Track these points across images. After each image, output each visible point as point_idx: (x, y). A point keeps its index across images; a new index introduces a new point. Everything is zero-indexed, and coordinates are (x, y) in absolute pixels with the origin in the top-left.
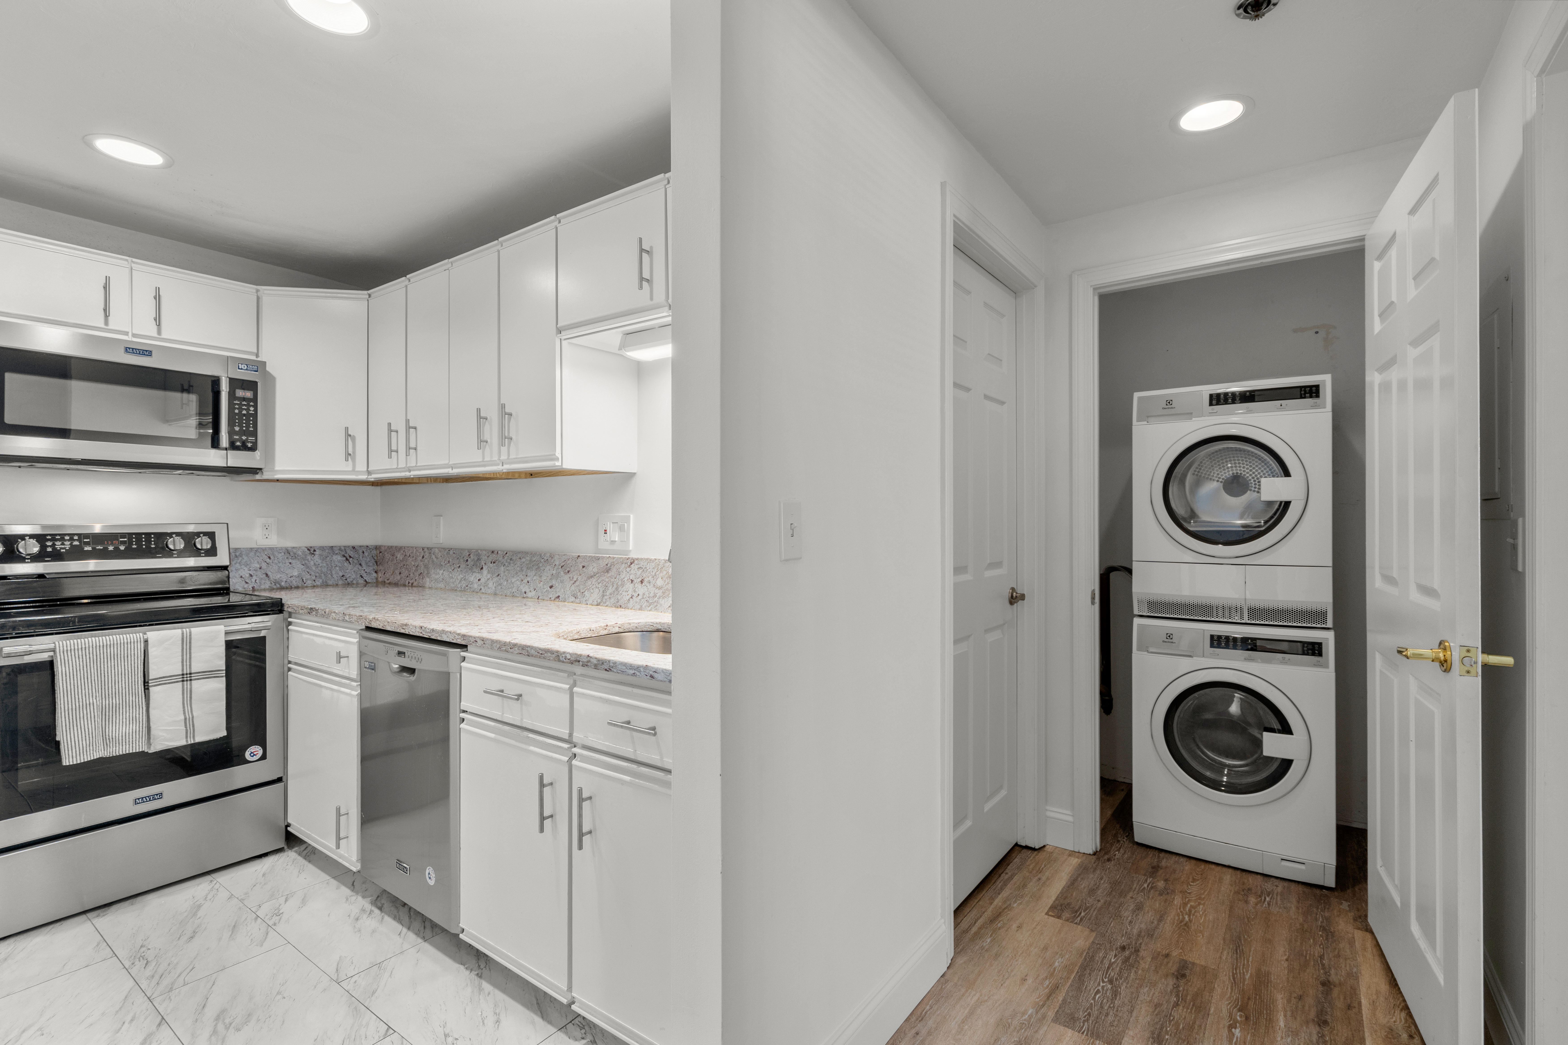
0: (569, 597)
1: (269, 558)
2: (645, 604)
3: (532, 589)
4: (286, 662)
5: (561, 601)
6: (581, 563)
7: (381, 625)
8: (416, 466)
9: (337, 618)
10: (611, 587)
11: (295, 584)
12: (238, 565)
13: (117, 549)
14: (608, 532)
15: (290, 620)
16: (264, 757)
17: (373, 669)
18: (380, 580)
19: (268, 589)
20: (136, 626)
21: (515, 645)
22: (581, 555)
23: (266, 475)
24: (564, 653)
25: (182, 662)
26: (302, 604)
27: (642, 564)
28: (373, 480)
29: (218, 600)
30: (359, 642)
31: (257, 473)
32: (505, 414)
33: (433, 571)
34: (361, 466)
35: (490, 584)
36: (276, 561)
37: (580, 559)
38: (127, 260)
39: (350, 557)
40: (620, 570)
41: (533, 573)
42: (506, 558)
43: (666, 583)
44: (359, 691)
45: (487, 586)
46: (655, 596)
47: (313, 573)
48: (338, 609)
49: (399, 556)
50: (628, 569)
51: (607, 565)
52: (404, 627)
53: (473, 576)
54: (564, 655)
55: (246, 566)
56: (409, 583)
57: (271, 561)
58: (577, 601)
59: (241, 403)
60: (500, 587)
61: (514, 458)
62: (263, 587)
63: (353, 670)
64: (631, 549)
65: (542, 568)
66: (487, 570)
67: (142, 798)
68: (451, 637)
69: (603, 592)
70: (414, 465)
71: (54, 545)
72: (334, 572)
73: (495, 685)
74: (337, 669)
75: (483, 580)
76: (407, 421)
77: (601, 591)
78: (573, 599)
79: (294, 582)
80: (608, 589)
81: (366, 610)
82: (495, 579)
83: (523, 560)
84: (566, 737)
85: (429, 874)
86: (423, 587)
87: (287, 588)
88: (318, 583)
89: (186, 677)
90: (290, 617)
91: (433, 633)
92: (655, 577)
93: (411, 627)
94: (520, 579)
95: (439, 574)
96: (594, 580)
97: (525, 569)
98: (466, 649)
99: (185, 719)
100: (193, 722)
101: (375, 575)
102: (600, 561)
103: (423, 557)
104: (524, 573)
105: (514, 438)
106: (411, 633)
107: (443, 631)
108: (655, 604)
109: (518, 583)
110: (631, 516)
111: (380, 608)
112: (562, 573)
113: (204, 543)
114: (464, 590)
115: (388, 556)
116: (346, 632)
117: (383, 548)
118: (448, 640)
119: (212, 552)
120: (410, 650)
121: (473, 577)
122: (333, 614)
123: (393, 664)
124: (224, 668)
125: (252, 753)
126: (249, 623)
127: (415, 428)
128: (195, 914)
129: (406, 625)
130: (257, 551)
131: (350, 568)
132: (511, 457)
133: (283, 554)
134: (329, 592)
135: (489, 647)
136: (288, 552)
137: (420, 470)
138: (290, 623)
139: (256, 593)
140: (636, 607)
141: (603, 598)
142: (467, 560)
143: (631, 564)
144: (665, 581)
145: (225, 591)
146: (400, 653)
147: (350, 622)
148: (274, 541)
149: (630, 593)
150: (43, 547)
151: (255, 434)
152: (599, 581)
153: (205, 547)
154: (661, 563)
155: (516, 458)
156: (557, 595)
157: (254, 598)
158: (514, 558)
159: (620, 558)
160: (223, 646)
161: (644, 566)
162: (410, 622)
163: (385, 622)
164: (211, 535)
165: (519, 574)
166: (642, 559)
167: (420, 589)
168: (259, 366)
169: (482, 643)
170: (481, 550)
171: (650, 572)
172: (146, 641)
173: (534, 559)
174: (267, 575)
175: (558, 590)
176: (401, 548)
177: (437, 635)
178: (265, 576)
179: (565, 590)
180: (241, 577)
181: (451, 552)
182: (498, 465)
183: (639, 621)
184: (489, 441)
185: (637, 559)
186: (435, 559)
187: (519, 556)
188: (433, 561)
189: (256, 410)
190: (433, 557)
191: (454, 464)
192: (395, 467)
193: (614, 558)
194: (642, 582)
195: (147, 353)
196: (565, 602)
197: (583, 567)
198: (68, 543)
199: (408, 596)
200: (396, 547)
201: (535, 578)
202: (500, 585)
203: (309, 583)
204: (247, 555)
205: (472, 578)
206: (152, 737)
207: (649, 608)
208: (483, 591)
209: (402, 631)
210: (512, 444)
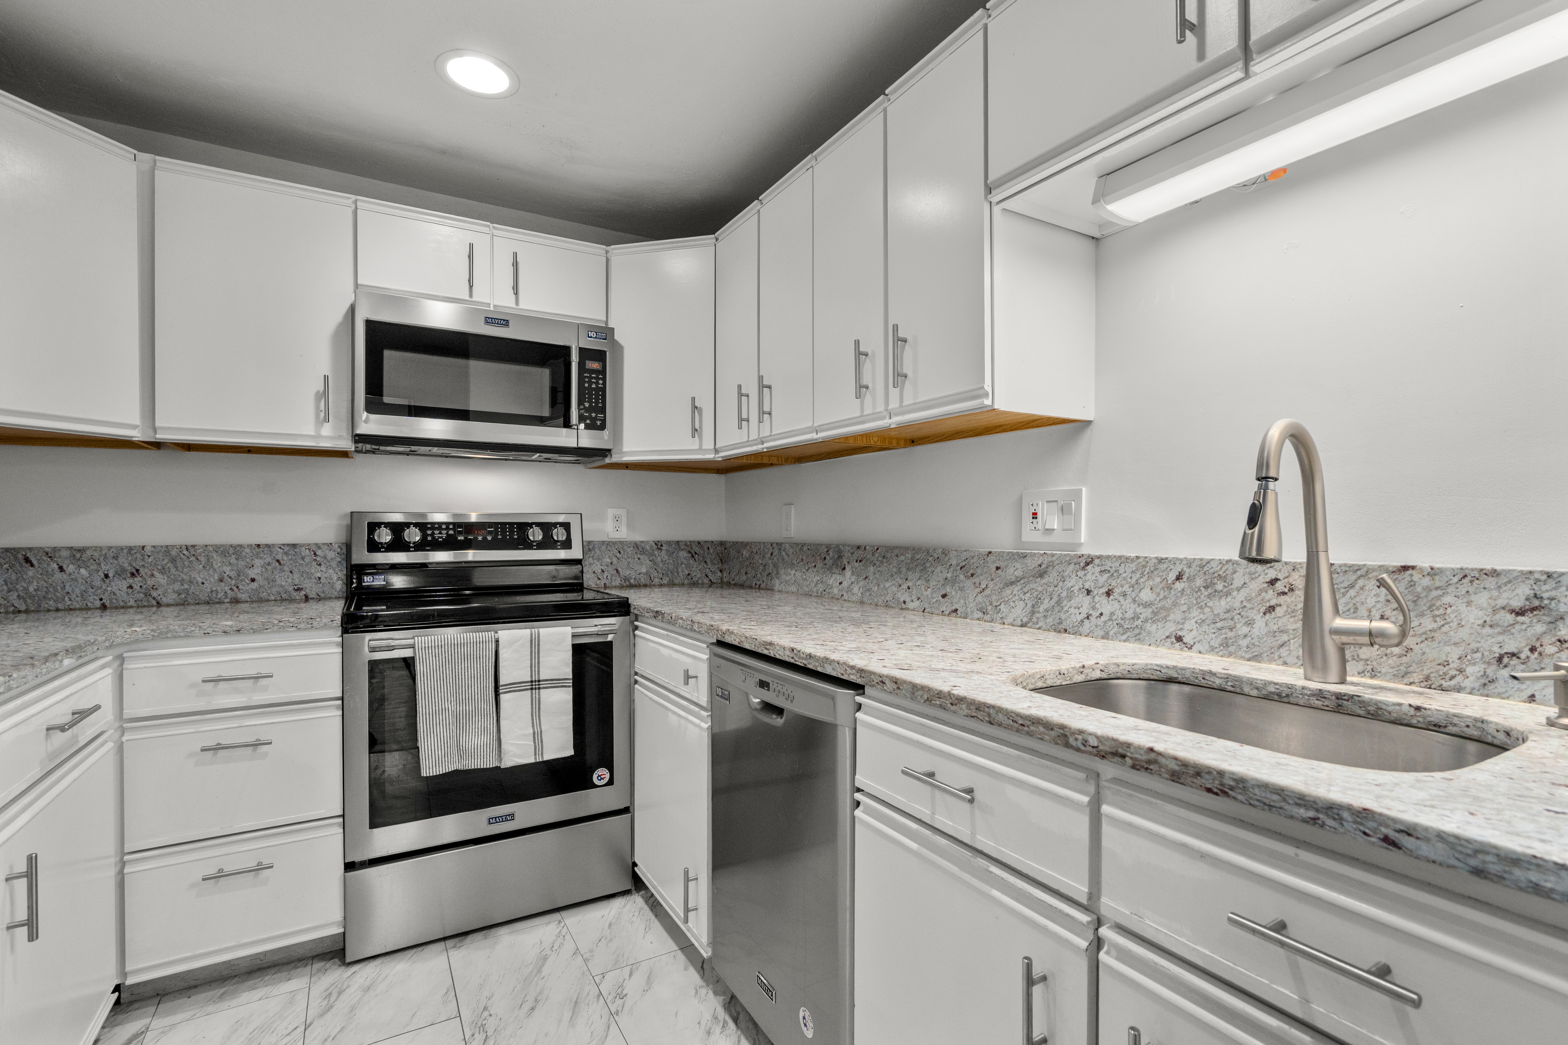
0: (972, 612)
1: (620, 552)
2: (1116, 629)
3: (914, 598)
4: (633, 673)
5: (960, 617)
6: (994, 562)
7: (737, 640)
8: (771, 436)
9: (684, 626)
10: (1046, 601)
11: (643, 581)
12: (591, 559)
13: (485, 538)
14: (1039, 516)
15: (636, 623)
16: (611, 782)
17: (726, 699)
18: (725, 580)
19: (618, 587)
20: (489, 624)
21: (961, 700)
22: (993, 550)
23: (615, 458)
24: (1081, 732)
25: (531, 667)
26: (649, 605)
27: (1110, 564)
28: (720, 459)
29: (571, 597)
30: (710, 659)
31: (606, 456)
32: (898, 340)
33: (783, 570)
34: (708, 444)
35: (855, 590)
36: (625, 556)
37: (991, 557)
38: (488, 226)
39: (696, 553)
40: (1066, 574)
41: (917, 575)
42: (877, 555)
43: (1161, 597)
44: (710, 723)
45: (850, 591)
46: (1136, 617)
47: (660, 571)
48: (685, 614)
49: (744, 553)
50: (1081, 573)
51: (1040, 566)
52: (768, 647)
53: (833, 578)
54: (1080, 737)
55: (598, 561)
56: (756, 584)
57: (621, 556)
58: (987, 617)
59: (590, 376)
60: (868, 594)
61: (910, 405)
62: (614, 584)
63: (701, 692)
64: (1083, 541)
65: (930, 570)
66: (851, 571)
67: (496, 818)
68: (839, 669)
69: (1033, 606)
70: (768, 434)
71: (433, 534)
72: (680, 570)
73: (922, 764)
74: (684, 691)
75: (845, 584)
76: (761, 378)
77: (1029, 605)
78: (980, 615)
79: (642, 579)
80: (1042, 603)
81: (716, 617)
82: (861, 584)
83: (902, 558)
84: (1084, 900)
85: (804, 1018)
86: (772, 590)
87: (636, 586)
88: (665, 581)
89: (535, 685)
90: (637, 620)
91: (811, 661)
92: (1136, 586)
93: (778, 648)
94: (897, 584)
95: (792, 575)
96: (1016, 589)
97: (904, 570)
98: (861, 691)
99: (534, 733)
100: (541, 737)
101: (719, 574)
102: (1028, 561)
103: (772, 554)
104: (902, 576)
105: (910, 374)
106: (778, 657)
107: (827, 659)
108: (1137, 631)
109: (895, 589)
110: (1084, 489)
111: (732, 616)
112: (962, 577)
113: (559, 534)
114: (820, 596)
115: (733, 553)
116: (694, 645)
117: (728, 545)
118: (834, 674)
119: (567, 544)
120: (776, 681)
121: (833, 580)
122: (680, 621)
123: (752, 697)
124: (571, 677)
125: (599, 776)
126: (596, 626)
127: (769, 387)
128: (539, 971)
129: (771, 644)
130: (608, 544)
131: (695, 566)
132: (905, 403)
133: (632, 548)
134: (677, 592)
135: (908, 695)
136: (637, 546)
137: (774, 440)
138: (636, 628)
139: (607, 591)
140: (1095, 634)
141: (1032, 616)
142: (825, 558)
143: (1087, 564)
144: (1158, 594)
145: (577, 586)
146: (763, 684)
147: (699, 632)
148: (623, 534)
149: (1084, 610)
150: (424, 536)
151: (603, 410)
152: (1025, 590)
153: (560, 539)
154: (1151, 564)
155: (914, 404)
156: (953, 608)
157: (606, 596)
158: (888, 555)
159: (1065, 555)
160: (569, 651)
161: (1114, 569)
162: (775, 639)
163: (742, 637)
164: (566, 526)
165: (895, 577)
166: (1108, 557)
167: (769, 592)
168: (606, 333)
169: (895, 687)
170: (843, 545)
171: (1125, 579)
172: (497, 641)
173: (918, 557)
174: (617, 571)
175: (955, 601)
176: (747, 543)
177: (817, 664)
178: (615, 572)
179: (967, 601)
180: (594, 572)
181: (805, 548)
182: (884, 418)
183: (1134, 661)
184: (870, 386)
185: (1099, 557)
186: (786, 557)
187: (896, 552)
188: (783, 559)
189: (604, 384)
190: (784, 553)
191: (820, 426)
192: (745, 439)
193: (1053, 555)
194: (1108, 594)
195: (506, 323)
196: (966, 618)
197: (998, 568)
198: (444, 532)
199: (760, 601)
200: (742, 543)
201: (919, 582)
202: (869, 590)
203: (657, 581)
204: (600, 548)
205: (831, 581)
206: (502, 750)
207: (1124, 637)
208: (845, 597)
209: (766, 652)
210: (907, 384)
